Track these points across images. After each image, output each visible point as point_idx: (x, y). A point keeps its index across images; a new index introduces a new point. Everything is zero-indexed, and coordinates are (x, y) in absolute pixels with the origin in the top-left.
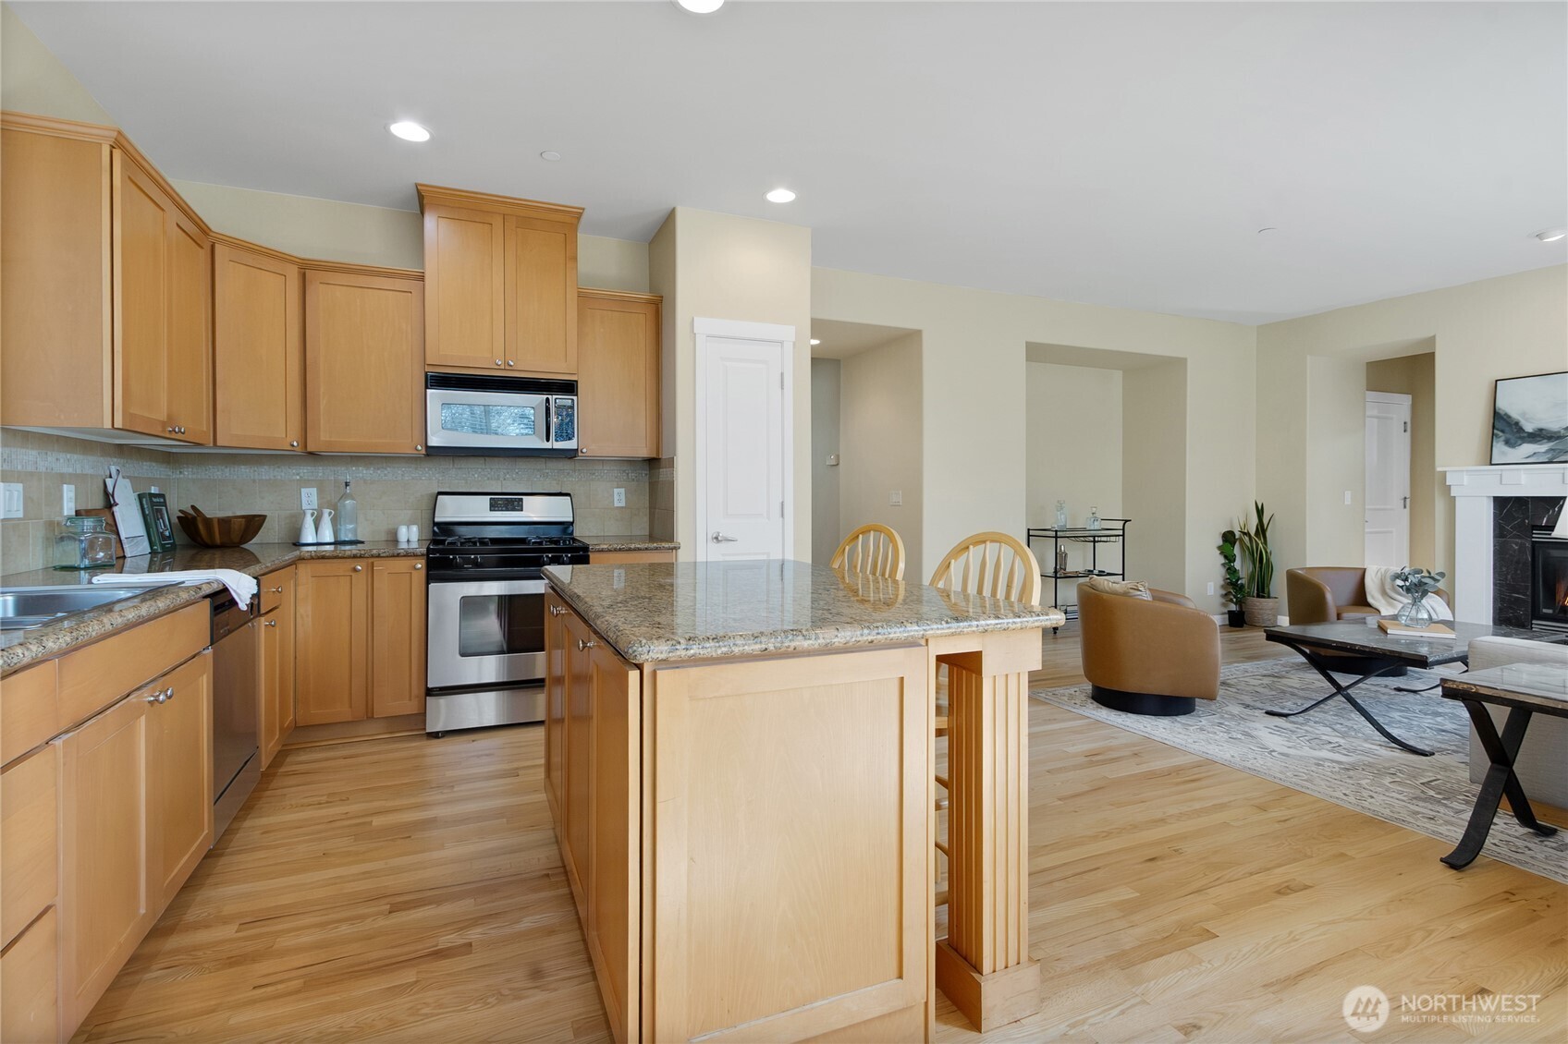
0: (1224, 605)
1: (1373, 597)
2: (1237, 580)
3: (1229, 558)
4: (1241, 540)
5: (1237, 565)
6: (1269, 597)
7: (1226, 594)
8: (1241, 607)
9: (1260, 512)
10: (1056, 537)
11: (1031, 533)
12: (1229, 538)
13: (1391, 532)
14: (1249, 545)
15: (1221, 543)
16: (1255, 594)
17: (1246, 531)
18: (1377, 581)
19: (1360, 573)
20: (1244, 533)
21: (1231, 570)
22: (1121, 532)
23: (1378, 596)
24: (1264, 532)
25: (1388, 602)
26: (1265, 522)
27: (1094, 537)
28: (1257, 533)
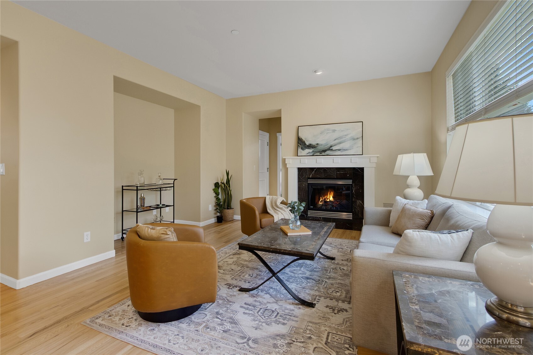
0: (215, 214)
1: (269, 210)
2: (220, 203)
3: (217, 194)
4: (221, 185)
5: (220, 196)
6: (231, 209)
7: (216, 209)
8: (221, 214)
9: (228, 174)
10: (137, 190)
11: (124, 188)
12: (217, 185)
13: (264, 180)
14: (224, 188)
15: (214, 187)
16: (226, 208)
17: (223, 182)
18: (270, 202)
19: (264, 199)
20: (222, 183)
21: (218, 199)
22: (172, 185)
23: (271, 208)
24: (229, 181)
25: (274, 211)
26: (229, 178)
27: (160, 188)
28: (227, 183)
